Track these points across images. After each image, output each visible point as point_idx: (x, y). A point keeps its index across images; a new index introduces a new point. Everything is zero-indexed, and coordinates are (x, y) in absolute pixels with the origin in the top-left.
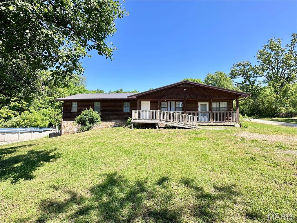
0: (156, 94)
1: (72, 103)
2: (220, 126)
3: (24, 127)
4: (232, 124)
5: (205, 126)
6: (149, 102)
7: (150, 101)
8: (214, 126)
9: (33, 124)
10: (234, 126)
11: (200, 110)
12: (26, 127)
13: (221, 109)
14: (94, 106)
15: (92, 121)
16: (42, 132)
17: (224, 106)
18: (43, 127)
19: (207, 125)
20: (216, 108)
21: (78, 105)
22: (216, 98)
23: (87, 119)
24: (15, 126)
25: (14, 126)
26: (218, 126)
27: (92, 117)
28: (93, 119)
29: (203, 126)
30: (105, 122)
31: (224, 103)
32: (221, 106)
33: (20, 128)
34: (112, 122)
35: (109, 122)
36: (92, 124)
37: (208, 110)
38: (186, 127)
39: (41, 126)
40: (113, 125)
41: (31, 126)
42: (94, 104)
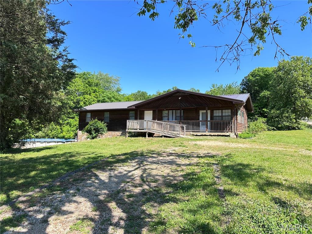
0: (154, 103)
1: (86, 114)
2: (214, 136)
3: (52, 138)
4: (228, 134)
5: (199, 136)
6: (152, 112)
7: (153, 110)
8: (208, 136)
9: (59, 136)
10: (229, 136)
11: (201, 119)
12: (54, 138)
13: (224, 118)
14: (105, 116)
15: (97, 130)
16: (65, 142)
17: (227, 114)
18: (69, 138)
19: (201, 134)
20: (219, 116)
21: (91, 115)
22: (211, 106)
23: (93, 129)
24: (45, 137)
25: (43, 136)
26: (212, 136)
27: (97, 127)
28: (97, 128)
29: (197, 135)
30: (113, 132)
31: (227, 111)
32: (224, 114)
33: (49, 139)
34: (119, 132)
35: (116, 132)
36: (97, 133)
37: (209, 119)
38: (171, 136)
39: (66, 137)
40: (120, 134)
41: (58, 137)
42: (104, 115)
